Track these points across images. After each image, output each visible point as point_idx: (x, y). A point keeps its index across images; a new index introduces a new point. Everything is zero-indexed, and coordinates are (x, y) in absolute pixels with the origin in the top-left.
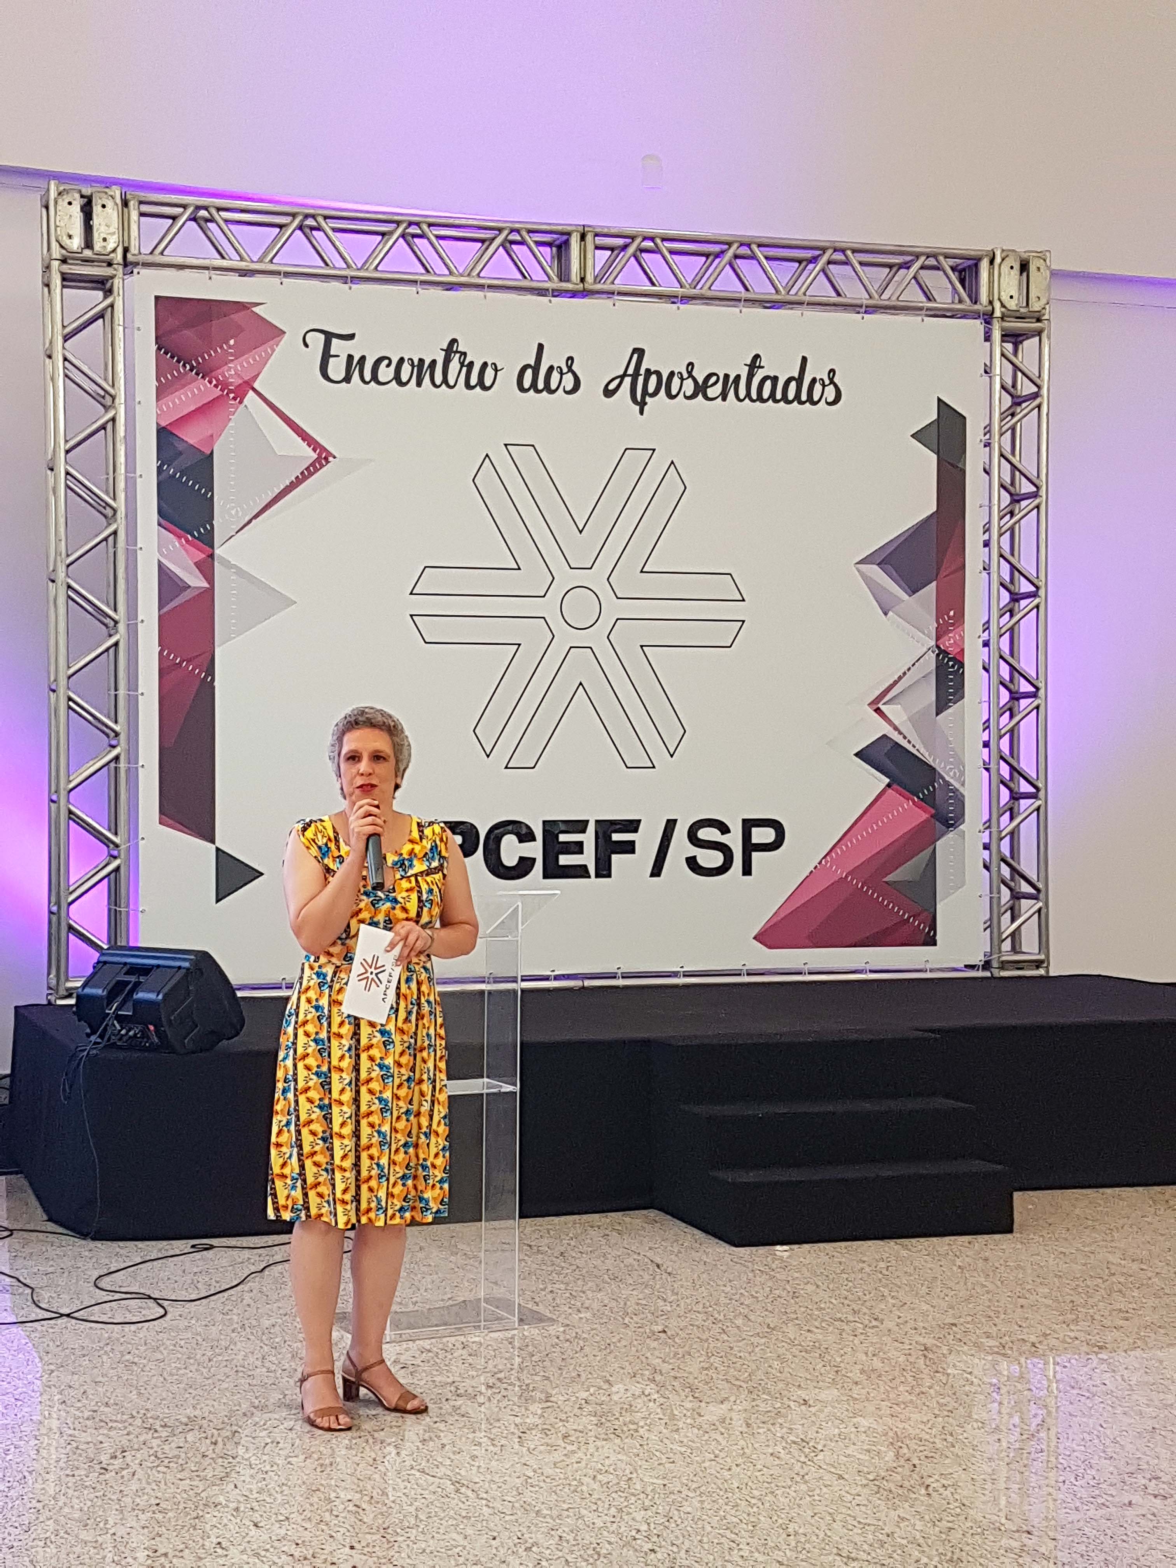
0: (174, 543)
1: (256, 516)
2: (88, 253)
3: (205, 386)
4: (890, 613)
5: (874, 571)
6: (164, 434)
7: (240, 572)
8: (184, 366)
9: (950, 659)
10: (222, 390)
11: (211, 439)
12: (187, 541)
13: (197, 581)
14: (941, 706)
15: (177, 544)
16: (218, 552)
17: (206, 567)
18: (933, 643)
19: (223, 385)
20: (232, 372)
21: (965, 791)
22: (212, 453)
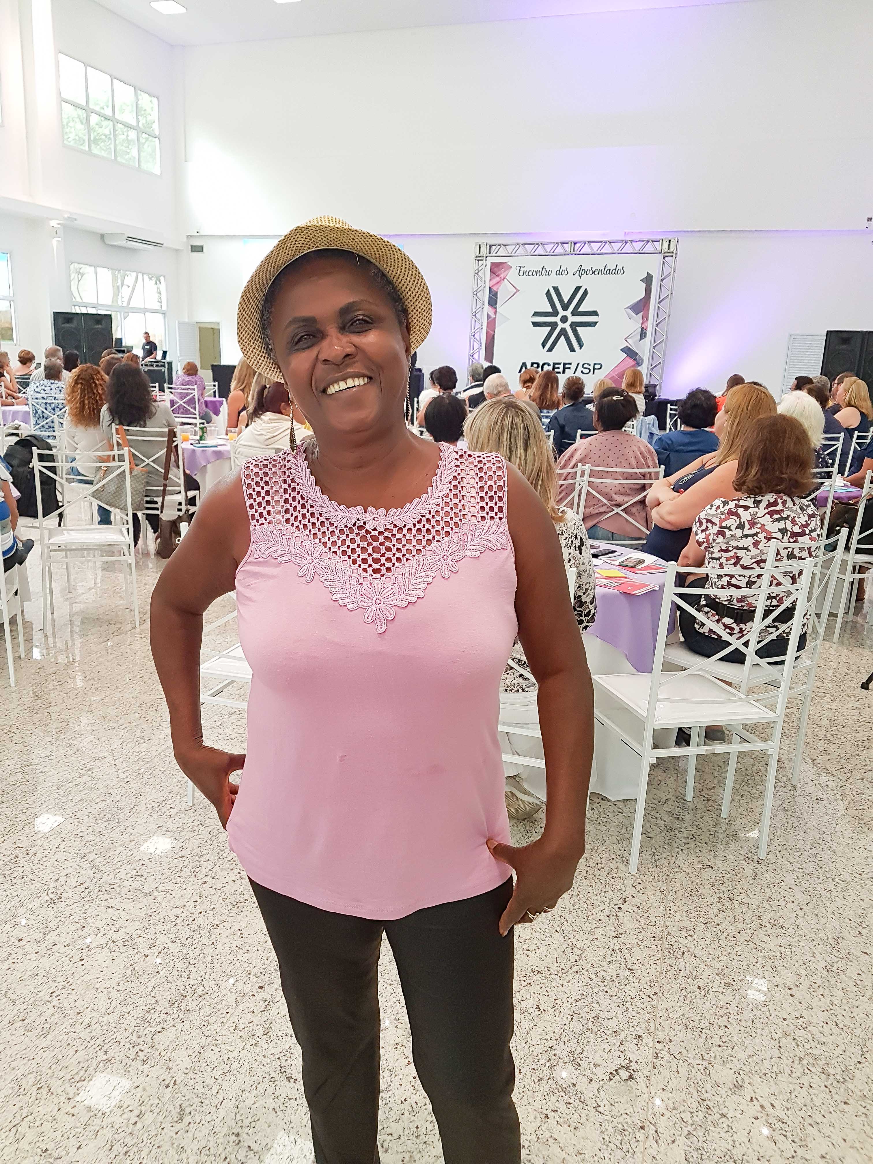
1: (505, 303)
2: (480, 255)
4: (631, 319)
5: (629, 310)
6: (490, 288)
7: (501, 314)
8: (494, 275)
9: (644, 329)
11: (498, 289)
12: (492, 308)
13: (493, 316)
14: (641, 339)
16: (498, 310)
17: (495, 313)
18: (640, 326)
19: (501, 278)
21: (644, 358)
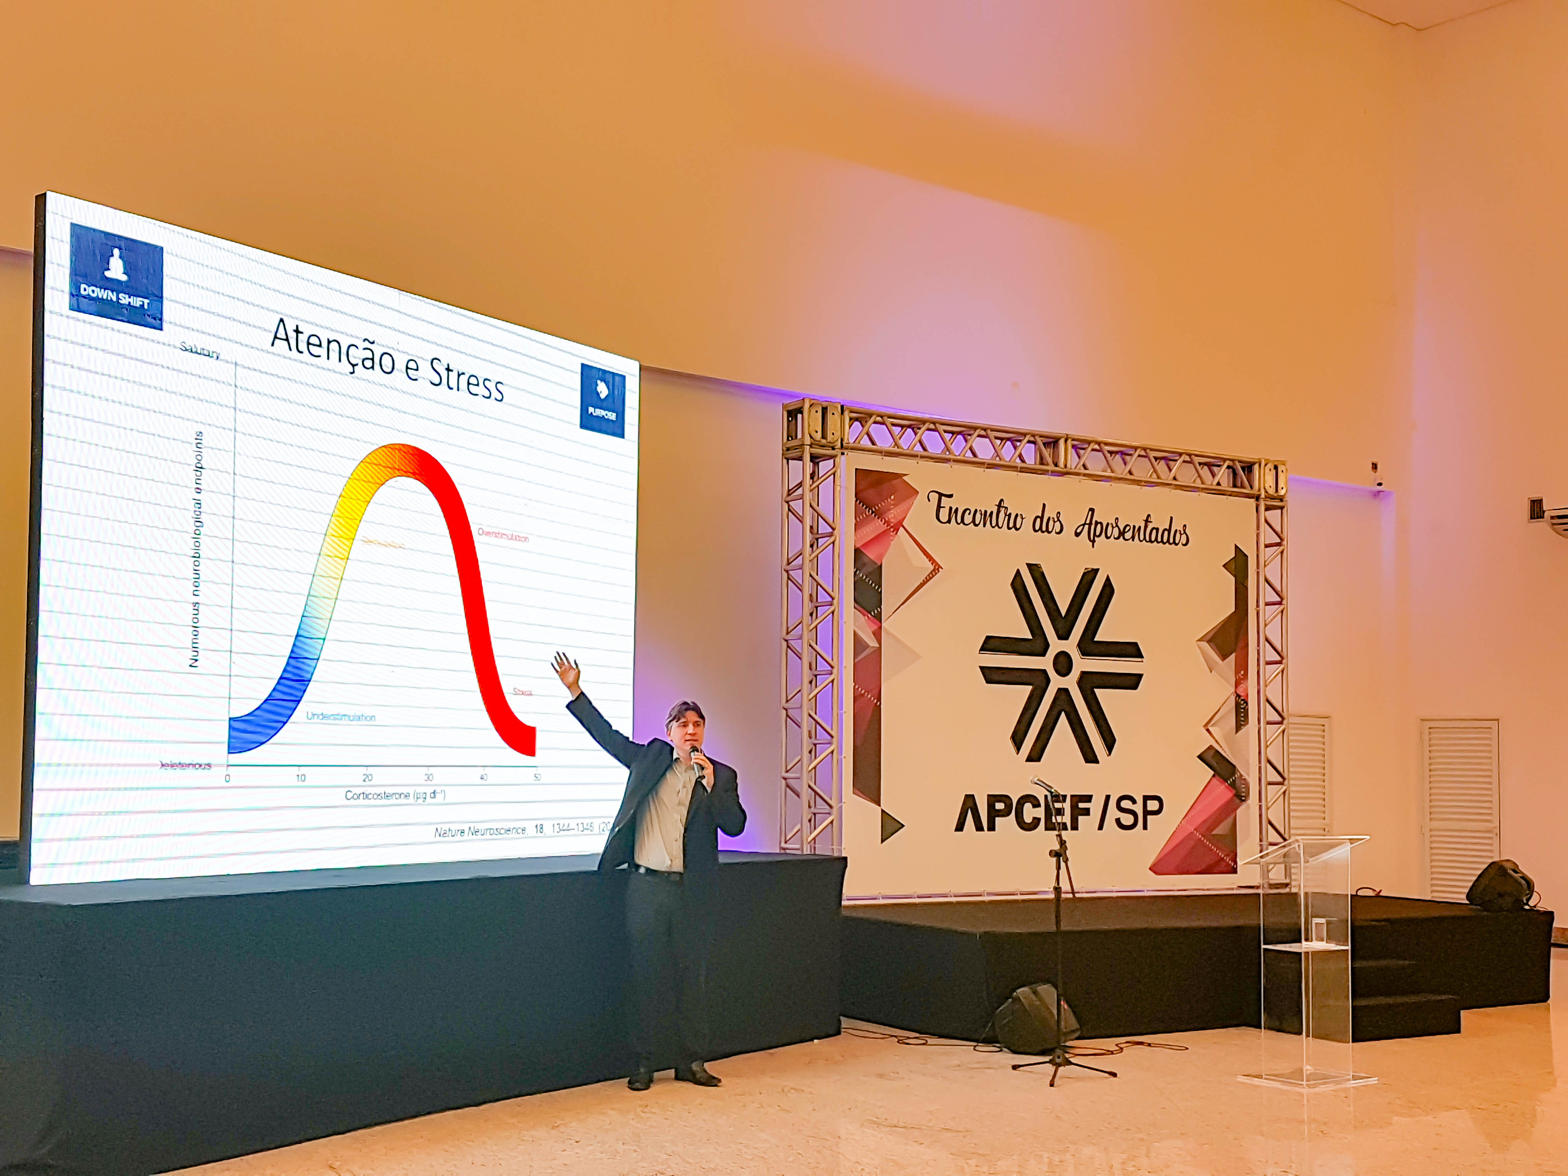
0: (862, 619)
1: (902, 604)
2: (824, 441)
3: (879, 524)
4: (1213, 672)
5: (1205, 645)
6: (858, 552)
7: (895, 638)
8: (869, 511)
9: (1242, 700)
10: (887, 526)
11: (881, 556)
12: (868, 617)
13: (873, 643)
14: (1238, 728)
15: (864, 620)
16: (883, 625)
17: (878, 635)
18: (1233, 690)
19: (887, 523)
20: (892, 515)
21: (1249, 780)
22: (881, 566)
